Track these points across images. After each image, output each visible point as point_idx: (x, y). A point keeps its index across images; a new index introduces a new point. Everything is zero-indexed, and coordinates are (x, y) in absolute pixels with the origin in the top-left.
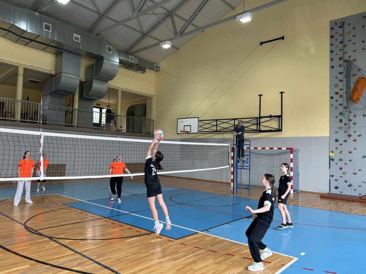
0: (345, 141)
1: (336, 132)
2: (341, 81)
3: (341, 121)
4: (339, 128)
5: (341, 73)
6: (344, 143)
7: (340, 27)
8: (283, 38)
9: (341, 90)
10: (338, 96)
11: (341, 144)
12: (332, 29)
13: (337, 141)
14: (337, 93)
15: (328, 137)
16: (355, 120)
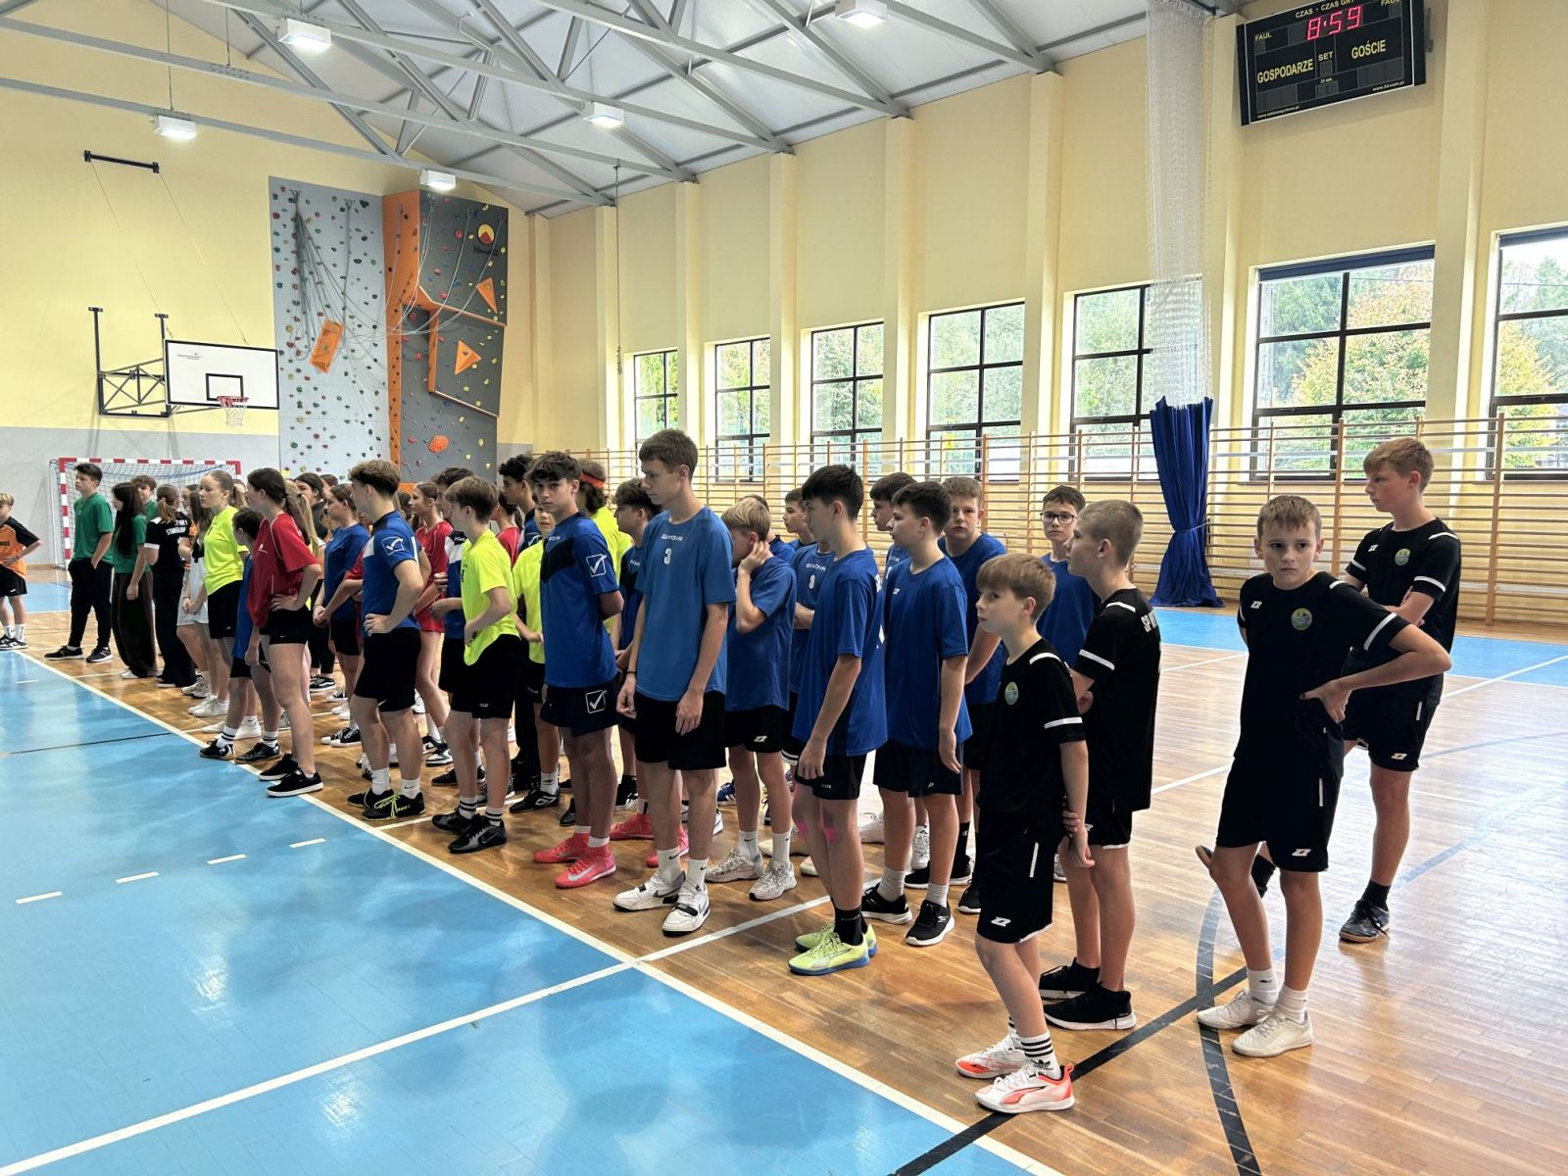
0: (309, 447)
1: (293, 428)
2: (296, 319)
3: (300, 405)
4: (298, 420)
5: (296, 303)
6: (306, 451)
7: (291, 200)
8: (155, 167)
9: (298, 339)
10: (293, 350)
11: (302, 454)
12: (275, 197)
13: (294, 445)
14: (291, 345)
15: (274, 437)
16: (324, 405)
